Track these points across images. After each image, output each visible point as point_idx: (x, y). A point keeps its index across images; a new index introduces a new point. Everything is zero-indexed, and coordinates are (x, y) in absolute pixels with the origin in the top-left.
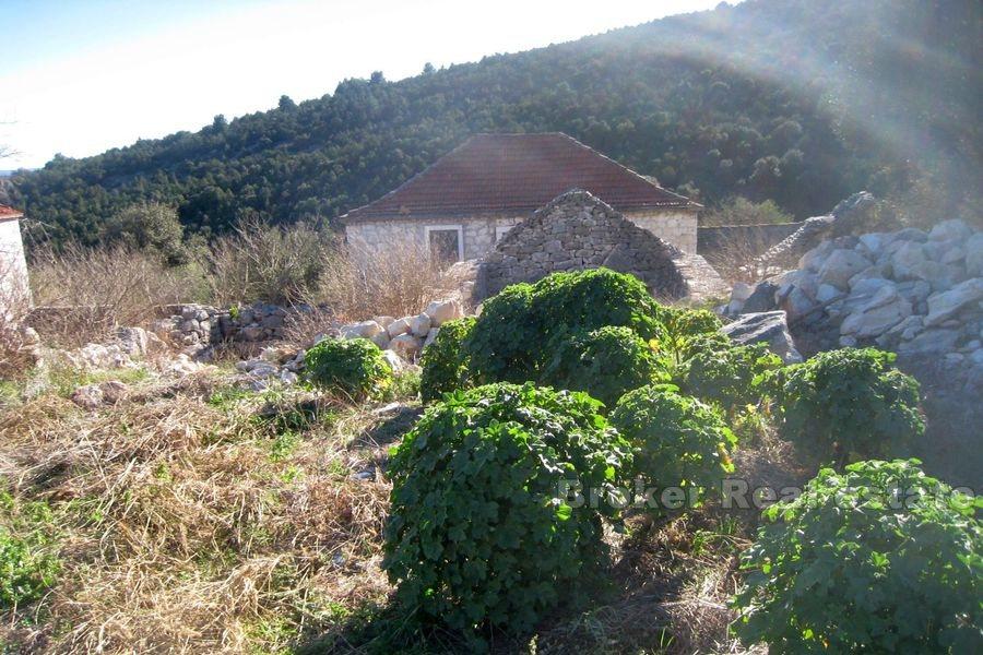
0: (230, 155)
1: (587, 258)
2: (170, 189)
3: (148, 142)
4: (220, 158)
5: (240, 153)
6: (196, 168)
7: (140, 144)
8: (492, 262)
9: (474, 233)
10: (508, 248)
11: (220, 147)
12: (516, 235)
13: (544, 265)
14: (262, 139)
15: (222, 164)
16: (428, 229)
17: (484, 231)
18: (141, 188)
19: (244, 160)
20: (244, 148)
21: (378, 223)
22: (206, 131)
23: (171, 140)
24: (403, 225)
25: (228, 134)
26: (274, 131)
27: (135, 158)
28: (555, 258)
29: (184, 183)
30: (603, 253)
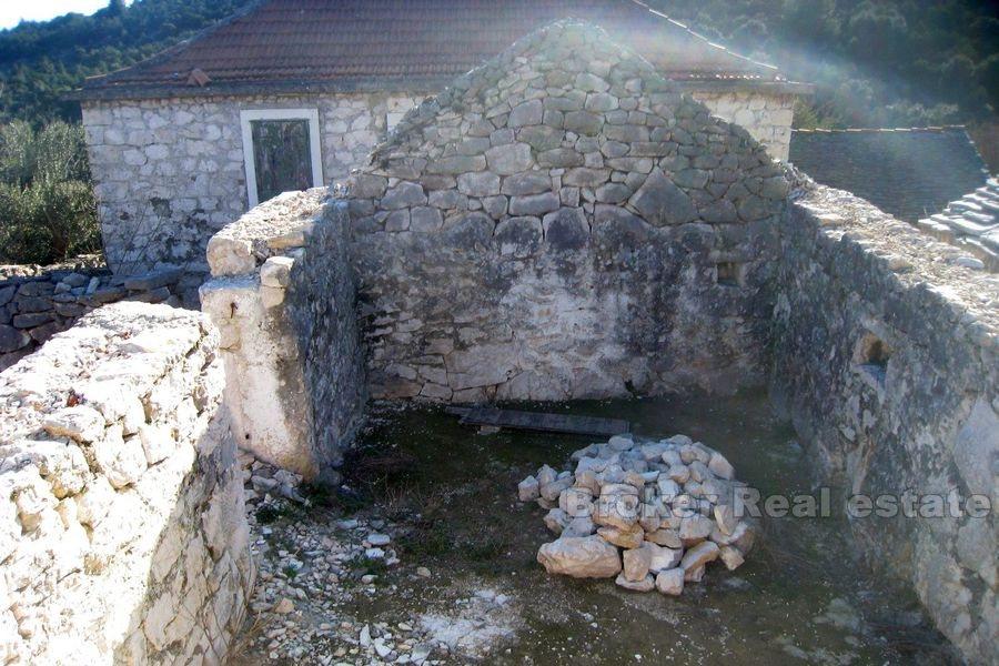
0: (128, 42)
1: (591, 189)
2: (56, 79)
3: (33, 25)
4: (116, 46)
5: (139, 40)
6: (87, 55)
7: (23, 26)
8: (360, 194)
9: (342, 127)
10: (401, 160)
11: (116, 33)
12: (419, 129)
13: (487, 203)
14: (165, 24)
15: (118, 52)
16: (248, 116)
17: (362, 122)
18: (22, 77)
19: (143, 48)
20: (144, 35)
21: (145, 104)
22: (101, 14)
23: (60, 23)
24: (196, 109)
25: (126, 17)
26: (179, 16)
27: (15, 42)
28: (514, 186)
29: (72, 73)
30: (630, 178)
